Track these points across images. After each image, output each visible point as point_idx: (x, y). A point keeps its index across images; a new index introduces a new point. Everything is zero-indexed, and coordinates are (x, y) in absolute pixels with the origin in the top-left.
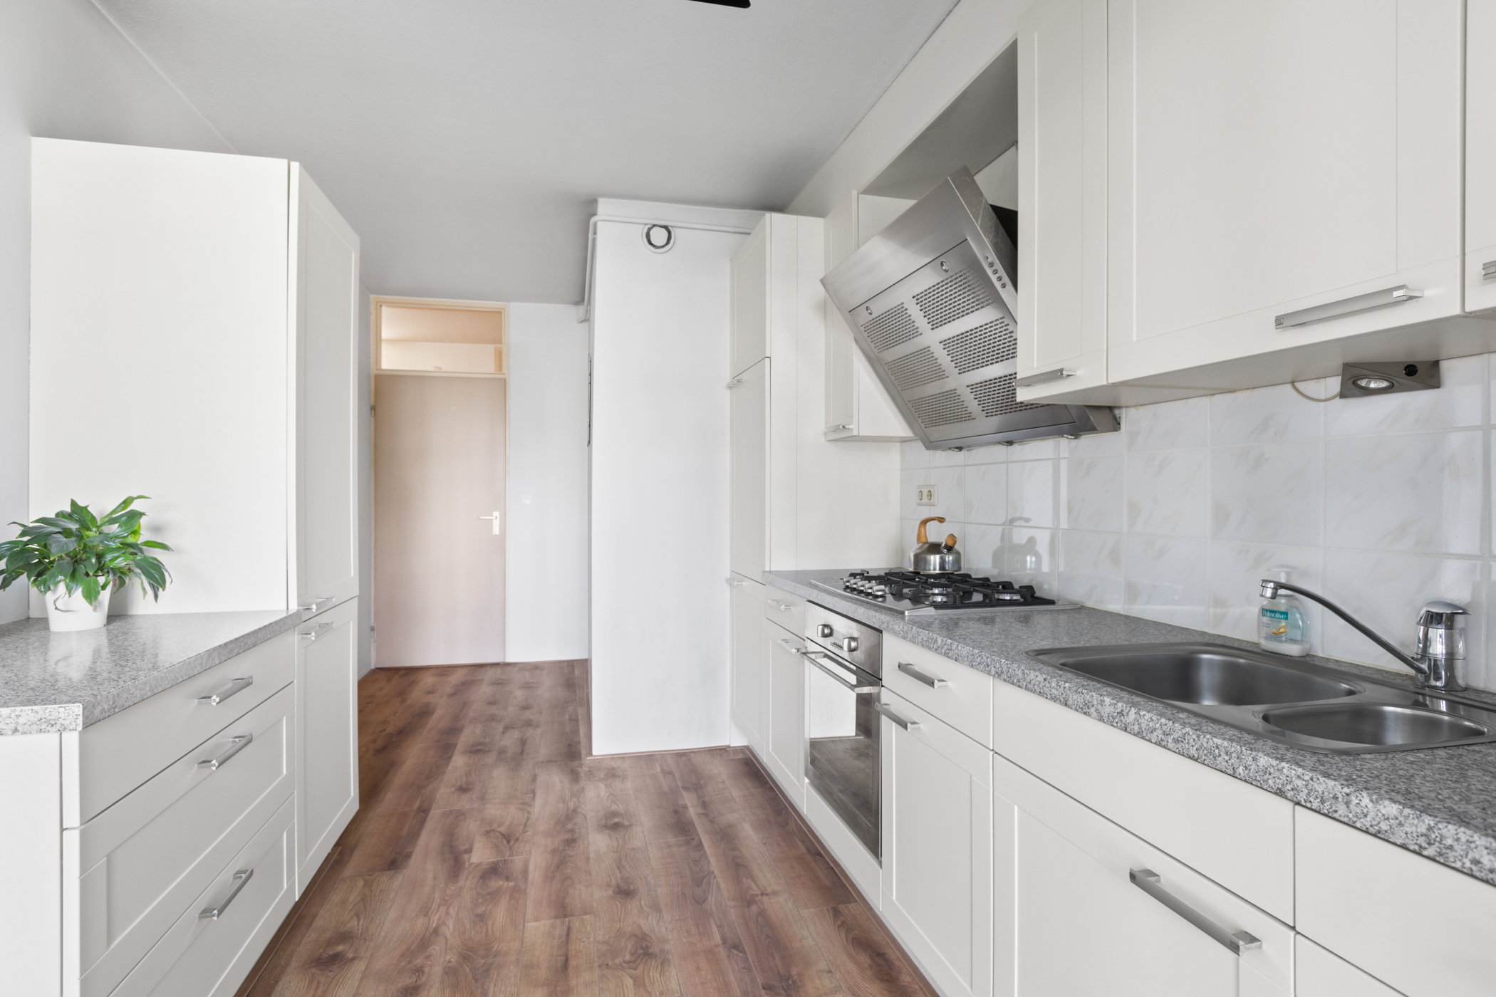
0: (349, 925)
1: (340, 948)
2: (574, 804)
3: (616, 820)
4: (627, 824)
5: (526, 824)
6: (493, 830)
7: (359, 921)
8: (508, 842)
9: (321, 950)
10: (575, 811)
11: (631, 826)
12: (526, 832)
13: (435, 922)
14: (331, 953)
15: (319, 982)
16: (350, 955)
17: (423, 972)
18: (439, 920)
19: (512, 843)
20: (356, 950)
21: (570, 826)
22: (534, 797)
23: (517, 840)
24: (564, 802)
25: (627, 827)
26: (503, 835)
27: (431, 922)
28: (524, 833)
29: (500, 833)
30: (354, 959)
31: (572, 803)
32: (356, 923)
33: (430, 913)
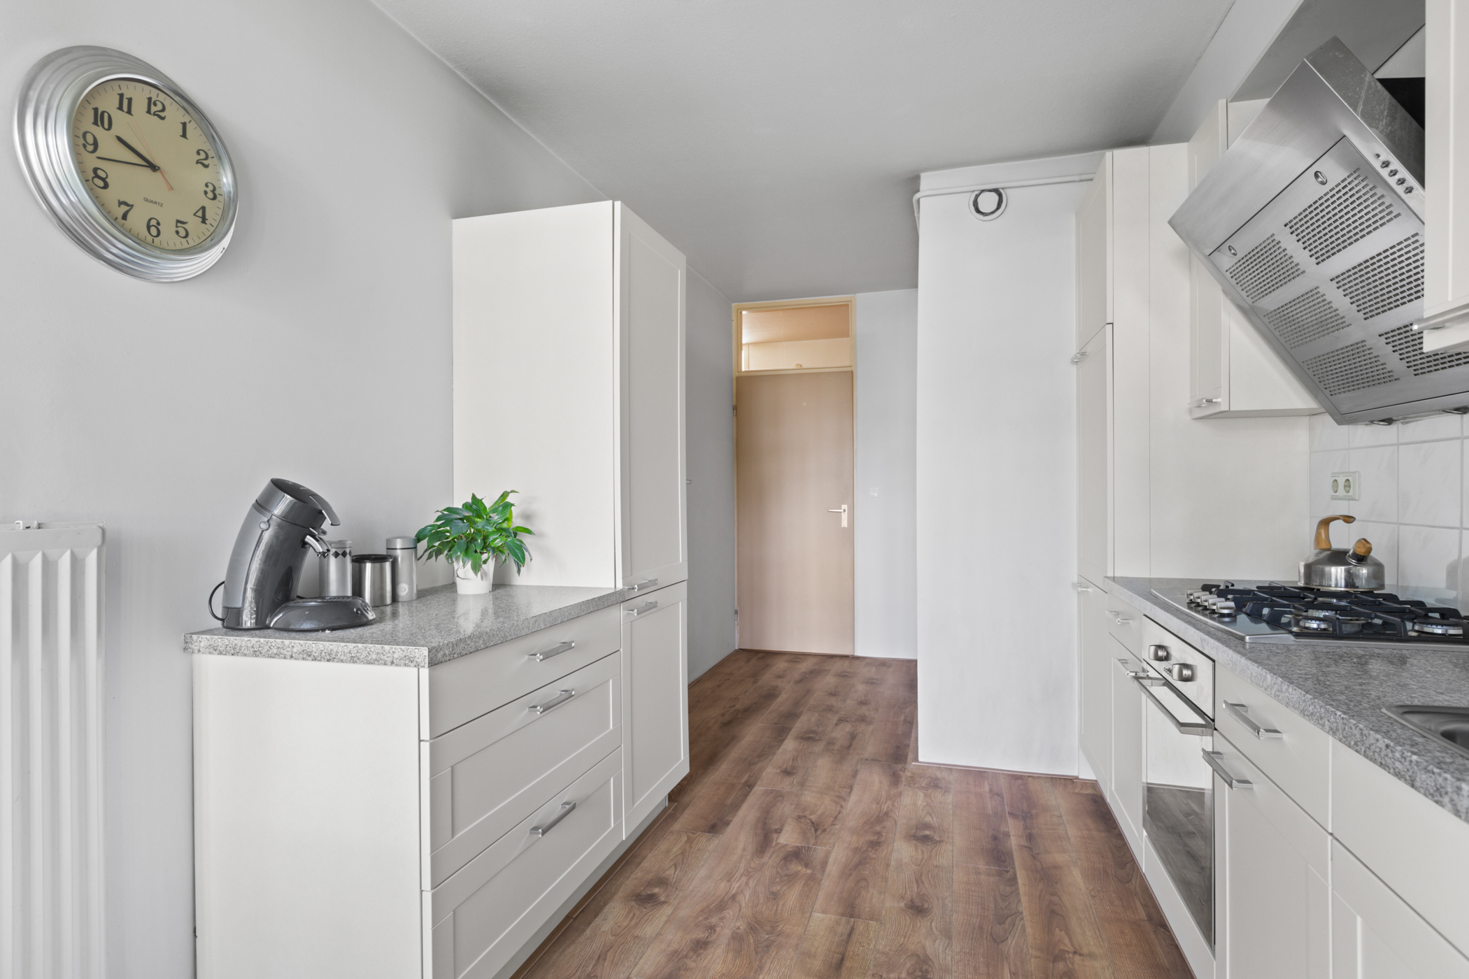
0: (667, 872)
1: (656, 890)
2: (888, 807)
3: (927, 832)
4: (938, 839)
5: (836, 817)
6: (805, 817)
7: (675, 871)
8: (816, 830)
9: (642, 888)
10: (887, 814)
11: (941, 842)
12: (835, 824)
13: (735, 889)
14: (649, 892)
15: (634, 915)
16: (663, 899)
17: (715, 931)
18: (739, 888)
19: (819, 832)
20: (668, 896)
21: (878, 828)
22: (850, 792)
23: (824, 830)
24: (878, 803)
25: (937, 842)
26: (813, 823)
27: (732, 889)
28: (832, 825)
29: (811, 820)
30: (664, 902)
31: (886, 806)
32: (673, 872)
33: (733, 879)
